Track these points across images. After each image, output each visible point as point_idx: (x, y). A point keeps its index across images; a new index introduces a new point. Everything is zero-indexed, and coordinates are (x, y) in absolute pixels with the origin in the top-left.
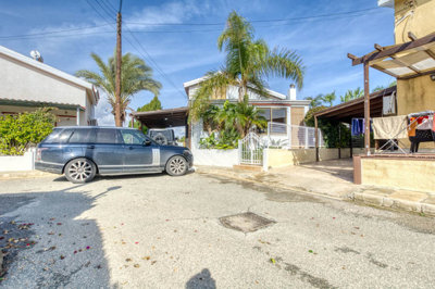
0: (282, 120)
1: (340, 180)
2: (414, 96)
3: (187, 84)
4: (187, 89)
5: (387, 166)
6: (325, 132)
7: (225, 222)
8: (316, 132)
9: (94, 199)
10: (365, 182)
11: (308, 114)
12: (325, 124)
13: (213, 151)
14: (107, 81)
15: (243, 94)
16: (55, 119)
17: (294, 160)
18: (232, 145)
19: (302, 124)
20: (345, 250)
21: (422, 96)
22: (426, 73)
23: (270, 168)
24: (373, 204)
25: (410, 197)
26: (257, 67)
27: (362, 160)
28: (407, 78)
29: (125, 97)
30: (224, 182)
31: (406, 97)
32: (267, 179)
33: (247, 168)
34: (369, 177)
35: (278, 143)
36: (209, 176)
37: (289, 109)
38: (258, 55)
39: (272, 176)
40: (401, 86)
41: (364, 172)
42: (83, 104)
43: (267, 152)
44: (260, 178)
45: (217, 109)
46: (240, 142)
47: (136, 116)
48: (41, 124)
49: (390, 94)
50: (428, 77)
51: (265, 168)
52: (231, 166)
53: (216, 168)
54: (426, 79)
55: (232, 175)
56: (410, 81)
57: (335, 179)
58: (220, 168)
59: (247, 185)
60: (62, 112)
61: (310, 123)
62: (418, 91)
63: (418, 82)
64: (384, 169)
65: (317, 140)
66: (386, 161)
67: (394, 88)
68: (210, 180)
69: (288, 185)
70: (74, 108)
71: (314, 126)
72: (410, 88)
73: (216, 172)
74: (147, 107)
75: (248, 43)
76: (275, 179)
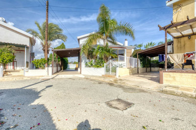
0: (123, 55)
1: (153, 82)
2: (181, 45)
3: (79, 37)
4: (79, 40)
5: (175, 76)
6: (141, 60)
7: (109, 104)
8: (138, 60)
9: (39, 92)
10: (165, 83)
11: (134, 52)
12: (141, 57)
13: (92, 68)
14: (40, 35)
15: (106, 42)
16: (13, 51)
17: (130, 73)
18: (101, 66)
19: (131, 56)
20: (176, 119)
21: (184, 45)
22: (186, 36)
23: (119, 76)
24: (172, 93)
25: (188, 90)
26: (112, 30)
27: (164, 73)
28: (178, 38)
29: (49, 42)
30: (100, 83)
31: (177, 46)
32: (119, 81)
33: (109, 76)
34: (167, 81)
35: (121, 65)
36: (91, 80)
37: (126, 50)
38: (113, 25)
39: (120, 80)
40: (175, 41)
41: (165, 78)
42: (28, 45)
43: (118, 69)
44: (116, 81)
45: (94, 49)
46: (105, 64)
47: (55, 51)
48: (6, 54)
49: (170, 44)
50: (187, 37)
51: (117, 76)
52: (101, 75)
53: (94, 76)
54: (186, 38)
55: (102, 79)
56: (179, 39)
57: (150, 81)
58: (96, 76)
59: (111, 84)
60: (17, 48)
61: (135, 56)
62: (182, 43)
63: (182, 39)
64: (174, 77)
65: (138, 64)
66: (175, 73)
67: (172, 42)
68: (93, 82)
69: (130, 84)
70: (24, 46)
71: (136, 57)
72: (179, 42)
73: (94, 78)
74: (58, 48)
75: (108, 19)
76: (123, 82)
